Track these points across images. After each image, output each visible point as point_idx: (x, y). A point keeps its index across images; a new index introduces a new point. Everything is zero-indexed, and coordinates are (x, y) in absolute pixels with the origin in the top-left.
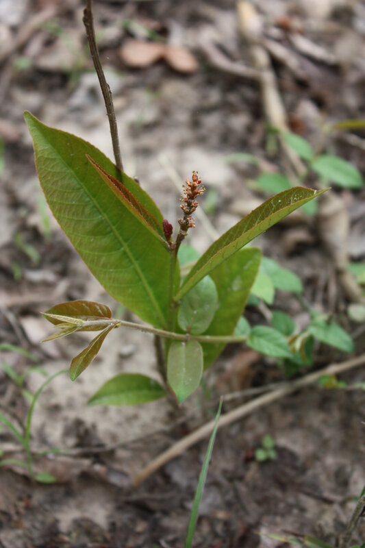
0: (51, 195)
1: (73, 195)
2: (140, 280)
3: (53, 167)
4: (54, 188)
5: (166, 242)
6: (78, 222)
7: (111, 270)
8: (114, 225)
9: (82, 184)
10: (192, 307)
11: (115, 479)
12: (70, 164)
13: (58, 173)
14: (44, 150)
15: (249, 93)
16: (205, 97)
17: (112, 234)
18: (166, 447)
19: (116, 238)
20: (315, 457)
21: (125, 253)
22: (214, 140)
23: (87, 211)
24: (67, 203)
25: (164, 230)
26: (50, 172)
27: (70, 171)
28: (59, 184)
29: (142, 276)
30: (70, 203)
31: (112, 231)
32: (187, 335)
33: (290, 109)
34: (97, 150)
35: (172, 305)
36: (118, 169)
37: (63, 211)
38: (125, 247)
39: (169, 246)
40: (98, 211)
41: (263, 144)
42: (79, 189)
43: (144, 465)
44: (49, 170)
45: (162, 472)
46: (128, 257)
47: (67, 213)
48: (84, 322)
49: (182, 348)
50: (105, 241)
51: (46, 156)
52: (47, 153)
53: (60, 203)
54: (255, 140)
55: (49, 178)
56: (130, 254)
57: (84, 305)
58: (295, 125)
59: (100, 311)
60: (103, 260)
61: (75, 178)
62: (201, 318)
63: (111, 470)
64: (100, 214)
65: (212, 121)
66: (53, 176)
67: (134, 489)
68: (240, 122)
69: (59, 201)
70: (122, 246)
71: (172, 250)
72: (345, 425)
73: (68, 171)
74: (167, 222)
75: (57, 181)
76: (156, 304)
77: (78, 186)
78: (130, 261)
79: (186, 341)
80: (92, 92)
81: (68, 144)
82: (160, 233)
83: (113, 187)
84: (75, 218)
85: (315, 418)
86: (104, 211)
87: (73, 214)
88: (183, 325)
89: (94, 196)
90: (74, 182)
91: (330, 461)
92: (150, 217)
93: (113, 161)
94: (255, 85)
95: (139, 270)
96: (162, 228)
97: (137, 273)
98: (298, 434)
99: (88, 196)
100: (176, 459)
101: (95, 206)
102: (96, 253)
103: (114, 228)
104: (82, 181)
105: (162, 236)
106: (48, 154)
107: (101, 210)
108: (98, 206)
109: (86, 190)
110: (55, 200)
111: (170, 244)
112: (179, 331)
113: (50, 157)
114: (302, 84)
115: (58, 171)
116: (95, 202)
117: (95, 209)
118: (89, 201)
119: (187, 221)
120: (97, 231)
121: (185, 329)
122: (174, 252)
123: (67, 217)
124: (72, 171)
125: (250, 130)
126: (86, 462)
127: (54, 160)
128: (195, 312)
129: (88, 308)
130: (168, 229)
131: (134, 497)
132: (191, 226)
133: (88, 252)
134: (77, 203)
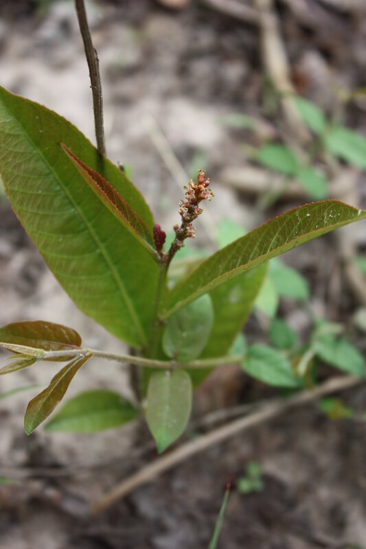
0: (11, 183)
1: (39, 182)
2: (118, 289)
3: (16, 145)
4: (16, 173)
5: (156, 252)
6: (45, 217)
7: (83, 278)
8: (89, 220)
9: (51, 168)
10: (181, 328)
11: (70, 506)
12: (38, 143)
13: (23, 154)
14: (5, 123)
15: (245, 38)
16: (196, 39)
17: (86, 232)
18: (132, 470)
19: (91, 237)
20: (306, 489)
21: (101, 255)
22: (203, 90)
23: (57, 202)
24: (31, 192)
25: (155, 238)
26: (12, 152)
27: (38, 151)
28: (23, 167)
29: (121, 284)
30: (35, 192)
31: (86, 228)
32: (173, 362)
33: (293, 60)
34: (74, 127)
35: (157, 324)
36: (100, 153)
37: (25, 204)
38: (102, 249)
39: (159, 257)
40: (71, 203)
41: (260, 101)
42: (47, 175)
43: (106, 490)
44: (11, 149)
45: (128, 501)
46: (104, 261)
47: (30, 205)
48: (46, 352)
49: (166, 379)
50: (77, 241)
51: (7, 131)
52: (9, 127)
53: (22, 193)
54: (251, 93)
55: (10, 160)
56: (107, 258)
57: (46, 327)
58: (300, 82)
59: (67, 337)
60: (73, 264)
61: (44, 161)
62: (192, 342)
63: (66, 495)
64: (73, 206)
65: (202, 68)
66: (15, 157)
67: (92, 520)
68: (234, 72)
69: (21, 190)
70: (97, 247)
71: (161, 262)
72: (344, 450)
73: (35, 152)
74: (159, 228)
75: (20, 164)
76: (135, 318)
77: (47, 171)
78: (107, 266)
79: (171, 370)
80: (65, 26)
81: (37, 117)
82: (149, 240)
83: (93, 185)
84: (40, 212)
85: (309, 441)
86: (79, 204)
87: (38, 207)
88: (169, 349)
89: (67, 184)
90: (42, 166)
91: (325, 493)
92: (137, 221)
93: (94, 143)
94: (254, 28)
95: (117, 277)
96: (152, 235)
97: (114, 281)
98: (288, 459)
99: (59, 184)
100: (145, 487)
101: (67, 197)
102: (65, 257)
103: (89, 225)
104: (52, 165)
105: (151, 244)
106: (10, 129)
107: (74, 202)
108: (71, 197)
109: (57, 177)
110: (16, 189)
111: (161, 255)
112: (163, 357)
113: (12, 132)
114: (307, 32)
115: (21, 151)
116: (68, 192)
117: (67, 201)
118: (59, 191)
119: (186, 230)
120: (68, 228)
121: (169, 354)
122: (165, 264)
123: (30, 210)
124: (40, 152)
125: (246, 82)
126: (36, 486)
127: (17, 136)
128: (185, 334)
129: (51, 331)
130: (160, 237)
131: (93, 530)
132: (190, 236)
133: (54, 255)
134: (45, 193)
